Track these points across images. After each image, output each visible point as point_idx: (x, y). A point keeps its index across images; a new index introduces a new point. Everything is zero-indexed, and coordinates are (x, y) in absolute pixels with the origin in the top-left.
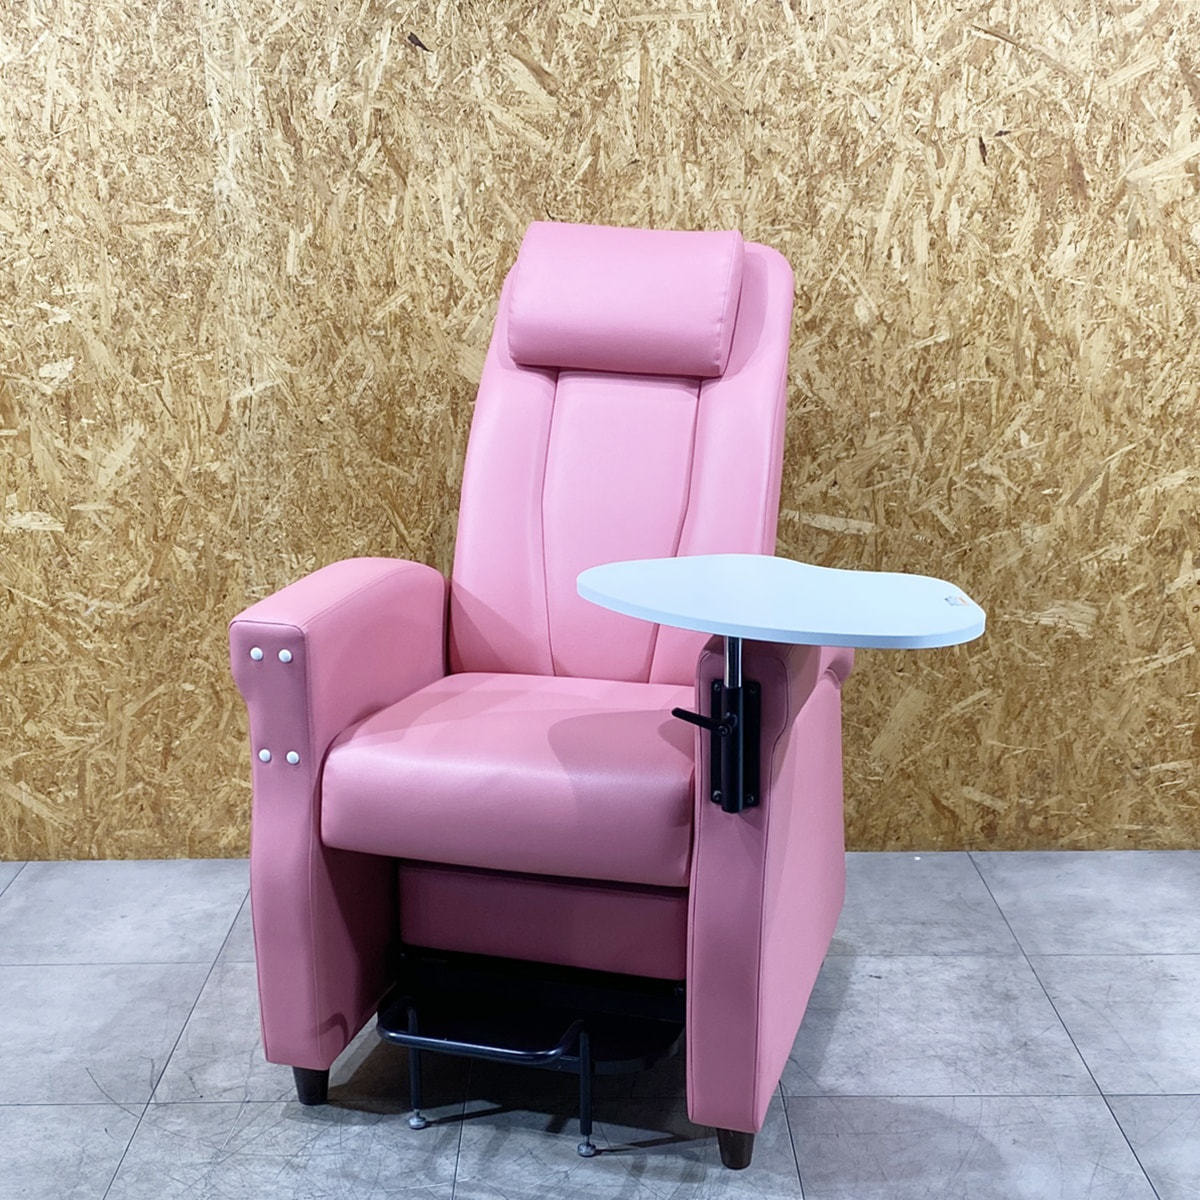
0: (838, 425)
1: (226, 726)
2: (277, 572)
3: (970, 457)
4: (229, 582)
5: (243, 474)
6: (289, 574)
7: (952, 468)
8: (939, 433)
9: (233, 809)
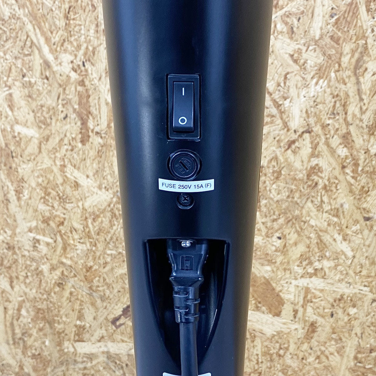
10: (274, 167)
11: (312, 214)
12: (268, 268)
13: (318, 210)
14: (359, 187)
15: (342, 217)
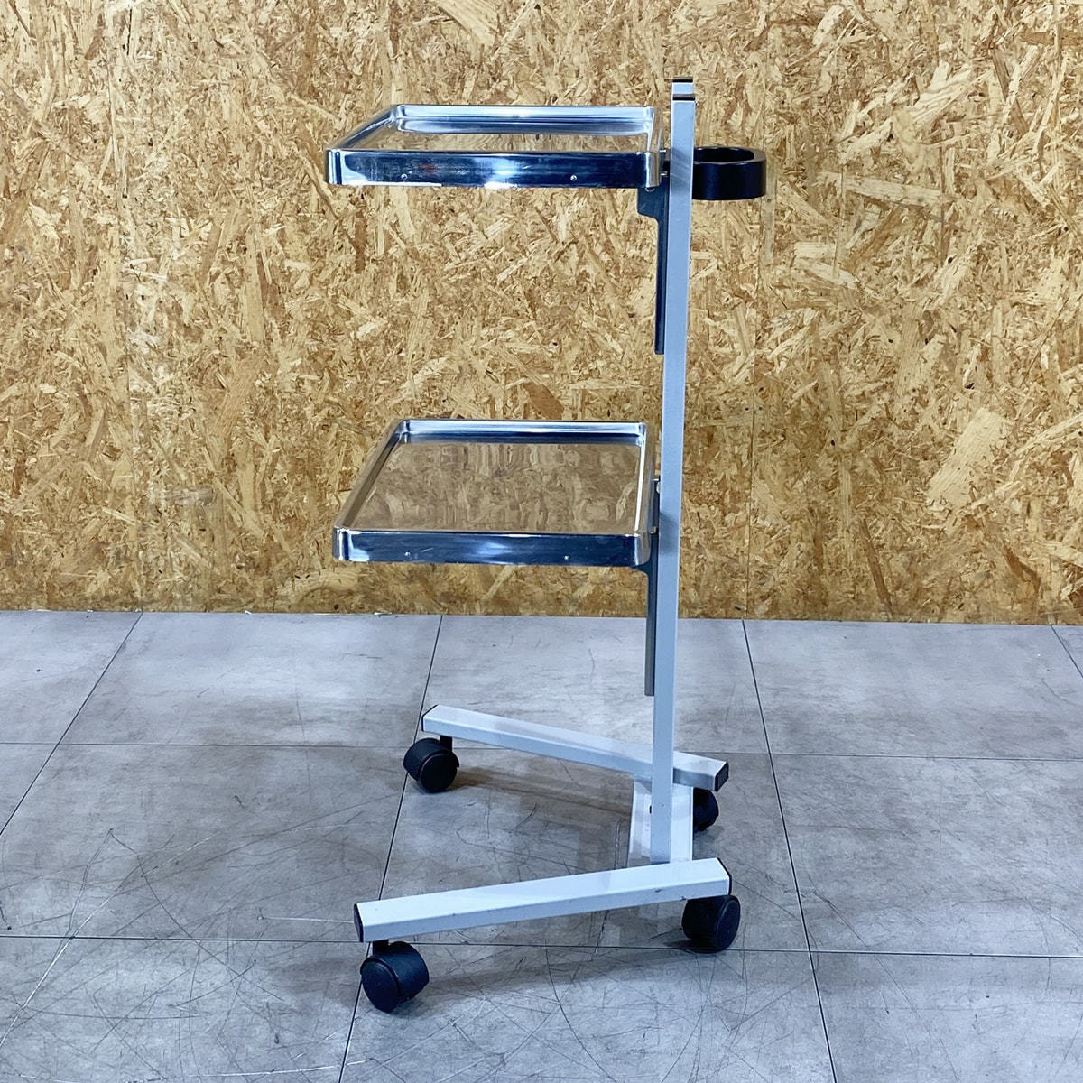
0: (897, 60)
1: (95, 440)
2: (163, 241)
3: (1069, 105)
4: (100, 250)
5: (120, 111)
6: (178, 245)
7: (1044, 122)
8: (1029, 74)
9: (104, 548)
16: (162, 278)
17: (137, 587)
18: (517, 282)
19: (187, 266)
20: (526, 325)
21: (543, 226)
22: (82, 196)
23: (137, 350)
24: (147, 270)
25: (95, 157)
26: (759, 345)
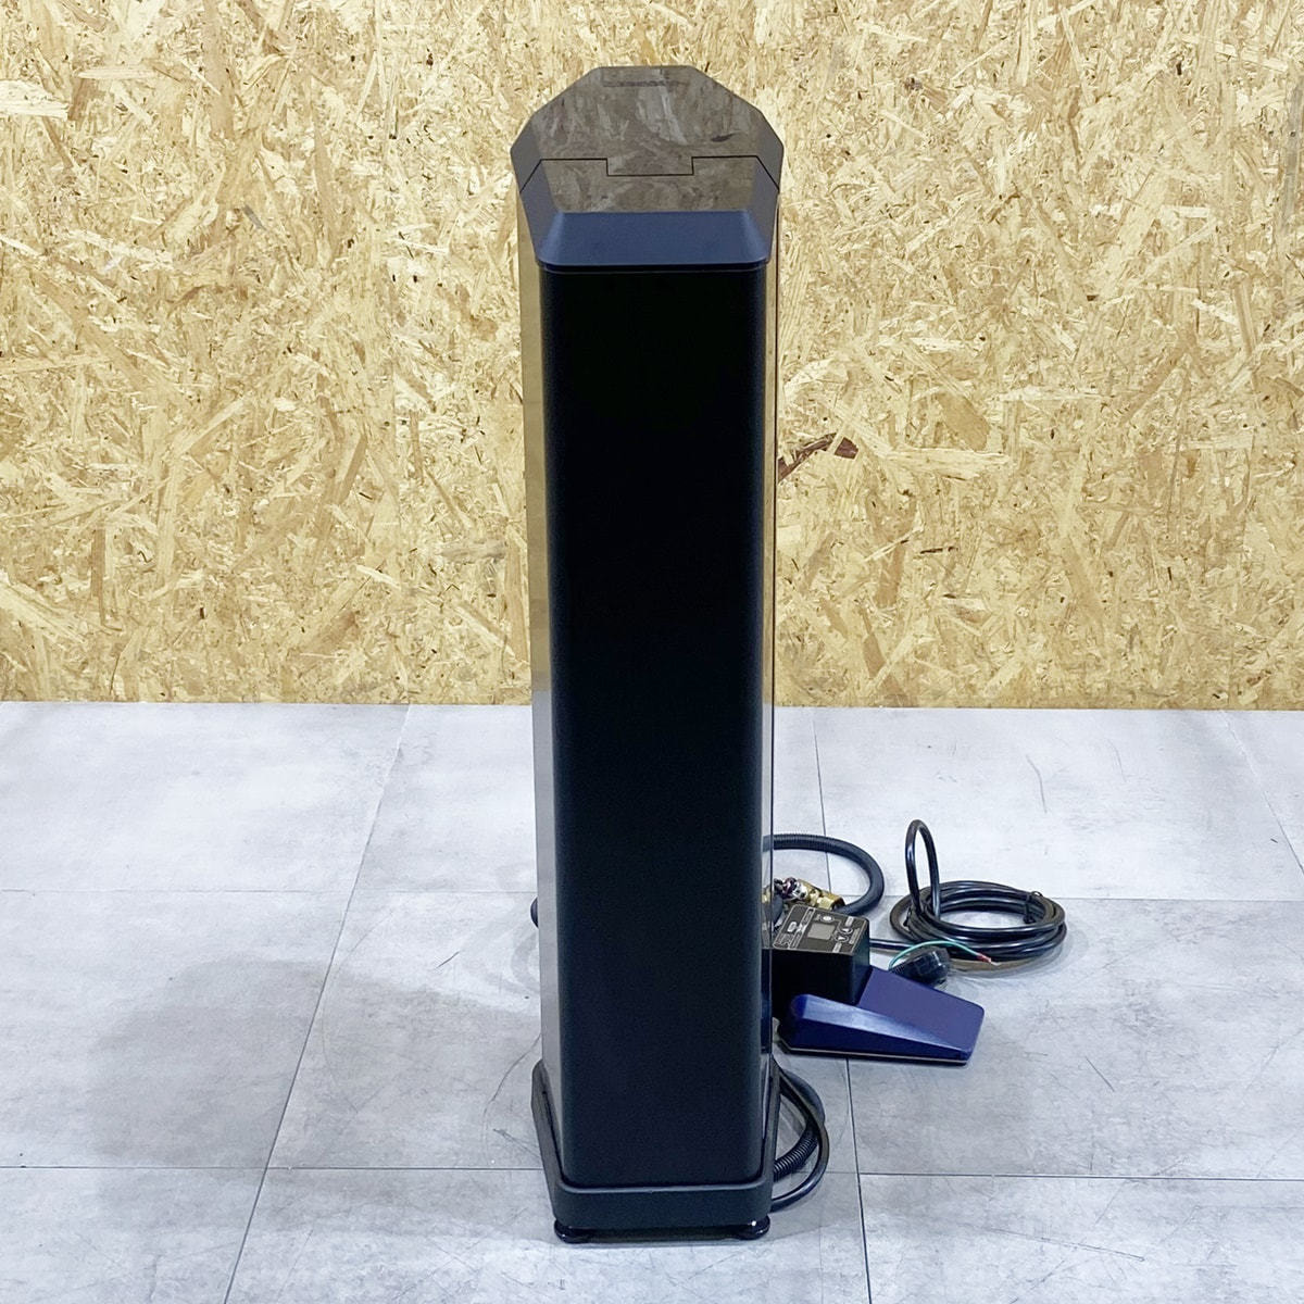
10: (975, 244)
11: (1023, 301)
12: (968, 383)
13: (1032, 295)
14: (1080, 259)
15: (1060, 300)
16: (442, 250)
17: (404, 674)
18: (932, 255)
19: (476, 235)
20: (943, 313)
21: (974, 173)
22: (333, 136)
23: (407, 349)
24: (423, 240)
25: (353, 80)
26: (1267, 337)
